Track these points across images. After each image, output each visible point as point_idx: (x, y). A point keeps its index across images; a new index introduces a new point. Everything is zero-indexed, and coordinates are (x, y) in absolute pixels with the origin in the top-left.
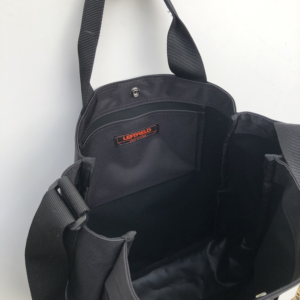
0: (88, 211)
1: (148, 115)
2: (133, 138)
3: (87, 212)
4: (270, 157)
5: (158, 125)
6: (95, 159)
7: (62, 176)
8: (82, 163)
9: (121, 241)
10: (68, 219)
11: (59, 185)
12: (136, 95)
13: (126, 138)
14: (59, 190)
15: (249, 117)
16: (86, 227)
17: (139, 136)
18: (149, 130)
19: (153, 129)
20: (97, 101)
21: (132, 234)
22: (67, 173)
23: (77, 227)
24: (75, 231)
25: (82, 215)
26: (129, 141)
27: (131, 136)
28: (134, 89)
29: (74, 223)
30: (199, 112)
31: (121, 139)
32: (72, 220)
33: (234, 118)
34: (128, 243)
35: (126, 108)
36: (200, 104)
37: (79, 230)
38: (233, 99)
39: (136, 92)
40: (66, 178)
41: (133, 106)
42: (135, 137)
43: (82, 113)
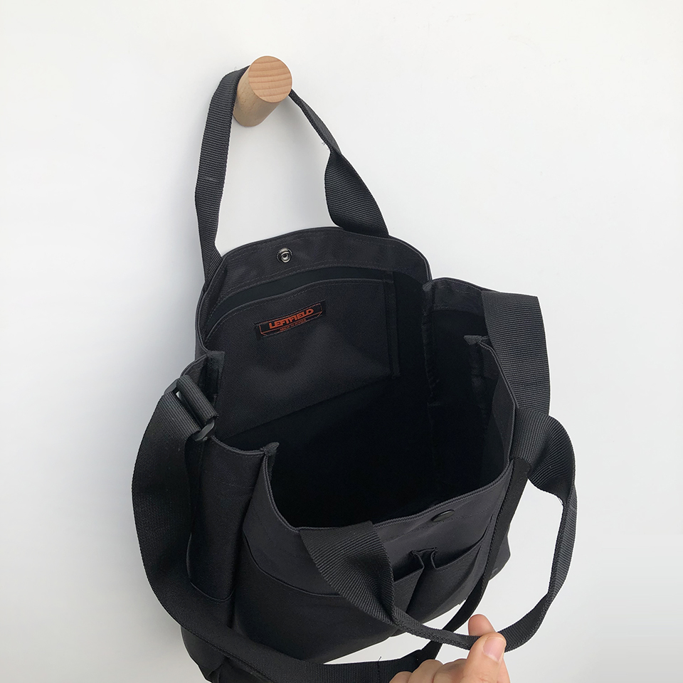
0: (216, 417)
1: (306, 288)
2: (285, 324)
3: (214, 418)
4: (471, 339)
5: (323, 304)
6: (224, 353)
7: (182, 375)
8: (207, 359)
9: (260, 455)
10: (192, 427)
11: (178, 387)
12: (285, 259)
13: (273, 325)
14: (177, 394)
15: (450, 285)
16: (214, 438)
17: (294, 320)
18: (310, 312)
19: (316, 310)
20: (226, 271)
21: (274, 446)
22: (188, 372)
23: (203, 437)
24: (200, 442)
25: (209, 421)
26: (279, 330)
27: (282, 322)
28: (283, 250)
29: (199, 432)
30: (385, 281)
31: (266, 327)
32: (198, 429)
33: (427, 288)
34: (270, 458)
35: (272, 279)
36: (384, 269)
37: (206, 441)
38: (426, 260)
39: (285, 256)
40: (187, 377)
41: (283, 276)
42: (288, 323)
43: (204, 290)
